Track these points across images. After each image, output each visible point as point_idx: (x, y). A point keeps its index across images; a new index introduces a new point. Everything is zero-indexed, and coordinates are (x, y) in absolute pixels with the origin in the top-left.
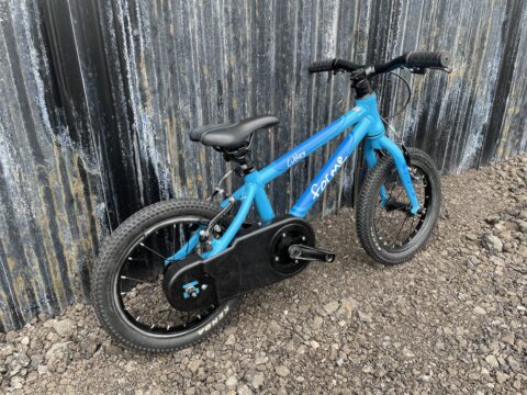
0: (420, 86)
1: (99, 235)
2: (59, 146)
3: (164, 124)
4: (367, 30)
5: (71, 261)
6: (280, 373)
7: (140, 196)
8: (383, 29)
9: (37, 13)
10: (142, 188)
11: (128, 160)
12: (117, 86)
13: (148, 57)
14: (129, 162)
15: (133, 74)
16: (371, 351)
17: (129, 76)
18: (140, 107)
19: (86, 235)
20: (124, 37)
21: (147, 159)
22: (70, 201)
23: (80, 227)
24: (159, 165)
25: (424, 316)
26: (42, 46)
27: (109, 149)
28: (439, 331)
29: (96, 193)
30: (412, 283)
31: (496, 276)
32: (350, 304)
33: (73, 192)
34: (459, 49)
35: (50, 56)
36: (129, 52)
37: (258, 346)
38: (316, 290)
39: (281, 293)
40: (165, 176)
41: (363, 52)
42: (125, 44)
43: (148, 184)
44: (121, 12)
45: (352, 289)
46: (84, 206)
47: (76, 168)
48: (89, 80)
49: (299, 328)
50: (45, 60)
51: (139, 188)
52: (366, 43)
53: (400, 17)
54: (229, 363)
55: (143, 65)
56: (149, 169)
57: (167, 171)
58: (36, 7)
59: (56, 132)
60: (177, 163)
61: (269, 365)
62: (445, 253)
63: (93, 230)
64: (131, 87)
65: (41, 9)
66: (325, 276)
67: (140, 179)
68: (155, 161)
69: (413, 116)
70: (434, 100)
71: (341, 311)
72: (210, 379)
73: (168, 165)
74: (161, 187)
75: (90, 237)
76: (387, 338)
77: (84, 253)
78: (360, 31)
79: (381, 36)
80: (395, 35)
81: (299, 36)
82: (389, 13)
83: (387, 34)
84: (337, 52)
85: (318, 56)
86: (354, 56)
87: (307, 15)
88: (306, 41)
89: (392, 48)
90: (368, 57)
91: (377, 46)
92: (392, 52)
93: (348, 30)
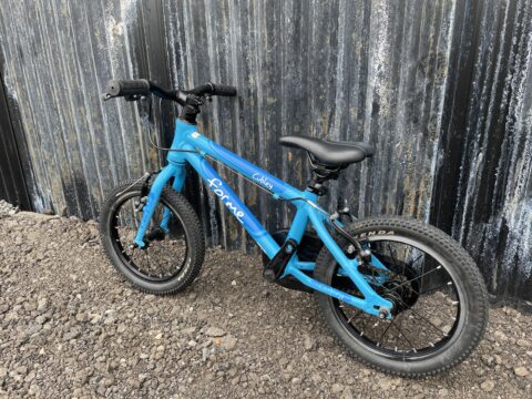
4: (448, 54)
8: (487, 52)
9: (133, 41)
17: (176, 85)
20: (174, 57)
26: (135, 61)
35: (140, 67)
36: (178, 68)
41: (441, 84)
42: (174, 62)
44: (173, 39)
50: (137, 69)
52: (446, 72)
58: (133, 37)
59: (141, 116)
65: (136, 38)
71: (212, 339)
78: (440, 54)
79: (484, 61)
80: (523, 63)
81: (334, 60)
82: (499, 29)
83: (495, 60)
84: (396, 81)
85: (364, 84)
86: (429, 87)
87: (341, 37)
88: (340, 67)
89: (518, 82)
90: (449, 91)
91: (478, 77)
92: (517, 89)
93: (408, 52)
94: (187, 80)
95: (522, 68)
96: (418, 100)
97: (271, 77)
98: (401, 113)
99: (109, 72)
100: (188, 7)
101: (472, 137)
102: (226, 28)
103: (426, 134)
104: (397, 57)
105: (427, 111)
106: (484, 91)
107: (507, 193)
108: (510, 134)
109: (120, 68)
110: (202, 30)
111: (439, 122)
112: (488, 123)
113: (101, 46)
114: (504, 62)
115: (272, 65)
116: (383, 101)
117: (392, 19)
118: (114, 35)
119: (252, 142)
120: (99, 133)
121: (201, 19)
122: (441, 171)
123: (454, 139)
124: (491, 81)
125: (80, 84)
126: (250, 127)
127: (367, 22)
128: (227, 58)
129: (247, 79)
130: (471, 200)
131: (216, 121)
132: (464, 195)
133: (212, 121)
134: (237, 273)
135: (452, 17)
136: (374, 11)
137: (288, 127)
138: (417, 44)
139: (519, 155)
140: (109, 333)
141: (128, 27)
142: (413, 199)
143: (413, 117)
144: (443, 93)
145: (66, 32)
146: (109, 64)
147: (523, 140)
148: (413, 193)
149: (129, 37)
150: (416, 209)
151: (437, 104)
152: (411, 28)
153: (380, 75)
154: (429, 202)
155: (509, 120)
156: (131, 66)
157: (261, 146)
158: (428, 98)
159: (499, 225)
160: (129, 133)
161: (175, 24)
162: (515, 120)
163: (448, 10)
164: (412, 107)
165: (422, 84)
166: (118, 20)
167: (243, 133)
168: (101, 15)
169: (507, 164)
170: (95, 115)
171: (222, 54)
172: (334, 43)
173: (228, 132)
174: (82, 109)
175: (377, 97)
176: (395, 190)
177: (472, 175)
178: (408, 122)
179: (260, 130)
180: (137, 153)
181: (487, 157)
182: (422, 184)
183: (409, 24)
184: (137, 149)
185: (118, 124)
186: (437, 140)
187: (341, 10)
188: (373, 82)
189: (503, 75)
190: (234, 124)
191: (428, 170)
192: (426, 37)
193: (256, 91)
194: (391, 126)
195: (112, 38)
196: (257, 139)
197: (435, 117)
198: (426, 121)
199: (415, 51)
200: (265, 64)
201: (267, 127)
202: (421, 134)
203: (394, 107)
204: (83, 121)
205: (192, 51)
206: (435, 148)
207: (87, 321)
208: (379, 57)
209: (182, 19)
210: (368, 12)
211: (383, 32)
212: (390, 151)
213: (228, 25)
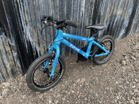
0: (109, 17)
1: (16, 61)
2: (2, 38)
3: (33, 31)
4: (94, 2)
5: (8, 68)
6: (63, 100)
7: (27, 50)
10: (27, 48)
11: (22, 41)
12: (18, 21)
13: (27, 12)
14: (23, 42)
15: (23, 17)
16: (87, 94)
17: (21, 18)
18: (26, 26)
19: (12, 61)
20: (19, 6)
21: (28, 40)
22: (6, 53)
23: (10, 59)
24: (32, 42)
25: (102, 84)
27: (16, 38)
28: (106, 88)
29: (14, 50)
30: (100, 74)
31: (123, 72)
32: (83, 80)
33: (7, 50)
34: (121, 6)
36: (21, 11)
37: (58, 92)
38: (75, 76)
39: (66, 76)
40: (34, 45)
41: (92, 8)
42: (20, 8)
43: (29, 47)
45: (85, 75)
46: (11, 53)
47: (7, 44)
48: (9, 19)
49: (69, 87)
51: (26, 48)
52: (94, 5)
54: (50, 96)
55: (26, 14)
56: (29, 43)
57: (34, 43)
60: (37, 41)
61: (60, 97)
62: (110, 65)
63: (14, 59)
64: (22, 21)
66: (78, 71)
67: (26, 46)
68: (31, 41)
69: (106, 25)
70: (112, 21)
71: (81, 82)
72: (45, 101)
73: (35, 42)
74: (33, 47)
75: (13, 61)
76: (92, 90)
77: (11, 66)
78: (92, 2)
79: (98, 3)
83: (100, 3)
85: (80, 9)
86: (90, 9)
89: (101, 6)
91: (97, 6)
95: (102, 4)
105: (89, 14)
106: (98, 9)
108: (100, 16)
144: (93, 10)
151: (91, 12)
154: (90, 32)
155: (100, 13)
175: (83, 12)
186: (91, 20)
188: (82, 9)
197: (91, 15)
206: (91, 21)
208: (84, 3)
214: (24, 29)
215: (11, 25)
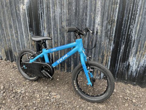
2: (30, 35)
3: (47, 35)
4: (116, 20)
8: (126, 19)
17: (41, 24)
20: (41, 16)
22: (32, 45)
26: (29, 17)
35: (30, 19)
41: (114, 27)
42: (41, 18)
44: (40, 11)
45: (65, 95)
50: (29, 19)
52: (115, 24)
53: (137, 16)
58: (28, 10)
59: (30, 32)
64: (41, 26)
65: (29, 10)
68: (47, 43)
78: (114, 19)
79: (125, 22)
80: (135, 23)
81: (86, 19)
82: (129, 14)
83: (128, 22)
84: (102, 26)
85: (94, 26)
86: (111, 28)
87: (88, 14)
88: (88, 21)
89: (133, 27)
90: (116, 29)
91: (123, 26)
92: (133, 29)
93: (106, 19)
94: (44, 23)
95: (134, 24)
96: (108, 31)
97: (69, 23)
98: (104, 34)
99: (20, 19)
100: (45, 3)
101: (121, 41)
102: (56, 9)
103: (110, 40)
104: (103, 19)
105: (110, 34)
106: (125, 30)
107: (130, 55)
108: (131, 40)
109: (24, 18)
110: (49, 9)
111: (113, 37)
112: (126, 38)
113: (18, 12)
114: (130, 22)
115: (69, 20)
116: (99, 31)
117: (102, 10)
118: (22, 9)
119: (63, 41)
120: (17, 37)
121: (49, 6)
122: (113, 49)
123: (117, 42)
124: (127, 27)
125: (11, 22)
126: (62, 36)
127: (95, 10)
128: (56, 17)
129: (62, 23)
130: (121, 57)
131: (53, 35)
132: (119, 56)
133: (51, 34)
134: (58, 76)
135: (117, 10)
136: (97, 7)
137: (73, 37)
138: (108, 16)
139: (133, 46)
140: (23, 96)
141: (27, 7)
142: (106, 56)
143: (106, 35)
144: (114, 29)
145: (7, 7)
146: (20, 17)
147: (134, 42)
148: (106, 55)
149: (27, 10)
150: (107, 59)
151: (113, 32)
152: (107, 12)
153: (98, 24)
154: (110, 57)
155: (131, 37)
156: (27, 18)
157: (65, 42)
158: (111, 30)
159: (128, 63)
160: (26, 37)
161: (41, 7)
162: (132, 37)
163: (116, 8)
164: (106, 33)
165: (109, 27)
166: (24, 5)
167: (60, 38)
168: (18, 3)
169: (130, 48)
170: (16, 31)
171: (55, 16)
172: (86, 15)
173: (56, 38)
174: (12, 30)
175: (97, 30)
176: (101, 54)
177: (121, 51)
178: (105, 37)
179: (65, 37)
180: (29, 43)
181: (125, 46)
182: (109, 53)
183: (106, 11)
184: (28, 42)
185: (23, 34)
186: (113, 41)
187: (88, 6)
188: (96, 26)
189: (130, 25)
190: (58, 35)
191: (110, 49)
192: (110, 15)
193: (64, 26)
194: (101, 38)
195: (22, 10)
196: (64, 40)
197: (112, 36)
198: (110, 36)
199: (108, 18)
200: (67, 20)
201: (67, 37)
202: (108, 40)
203: (102, 32)
204: (12, 33)
205: (46, 15)
207: (16, 92)
208: (98, 19)
209: (43, 6)
210: (95, 8)
211: (100, 13)
212: (100, 44)
213: (57, 8)
214: (42, 33)
215: (35, 27)
